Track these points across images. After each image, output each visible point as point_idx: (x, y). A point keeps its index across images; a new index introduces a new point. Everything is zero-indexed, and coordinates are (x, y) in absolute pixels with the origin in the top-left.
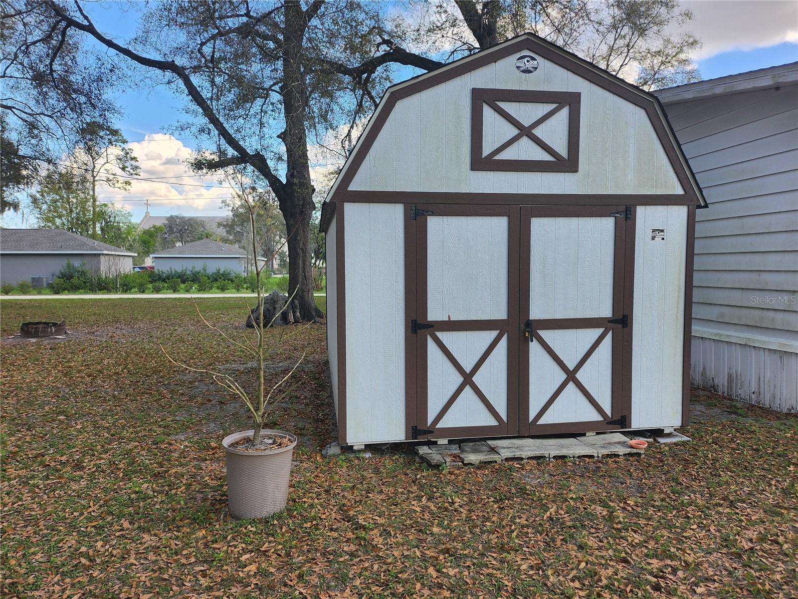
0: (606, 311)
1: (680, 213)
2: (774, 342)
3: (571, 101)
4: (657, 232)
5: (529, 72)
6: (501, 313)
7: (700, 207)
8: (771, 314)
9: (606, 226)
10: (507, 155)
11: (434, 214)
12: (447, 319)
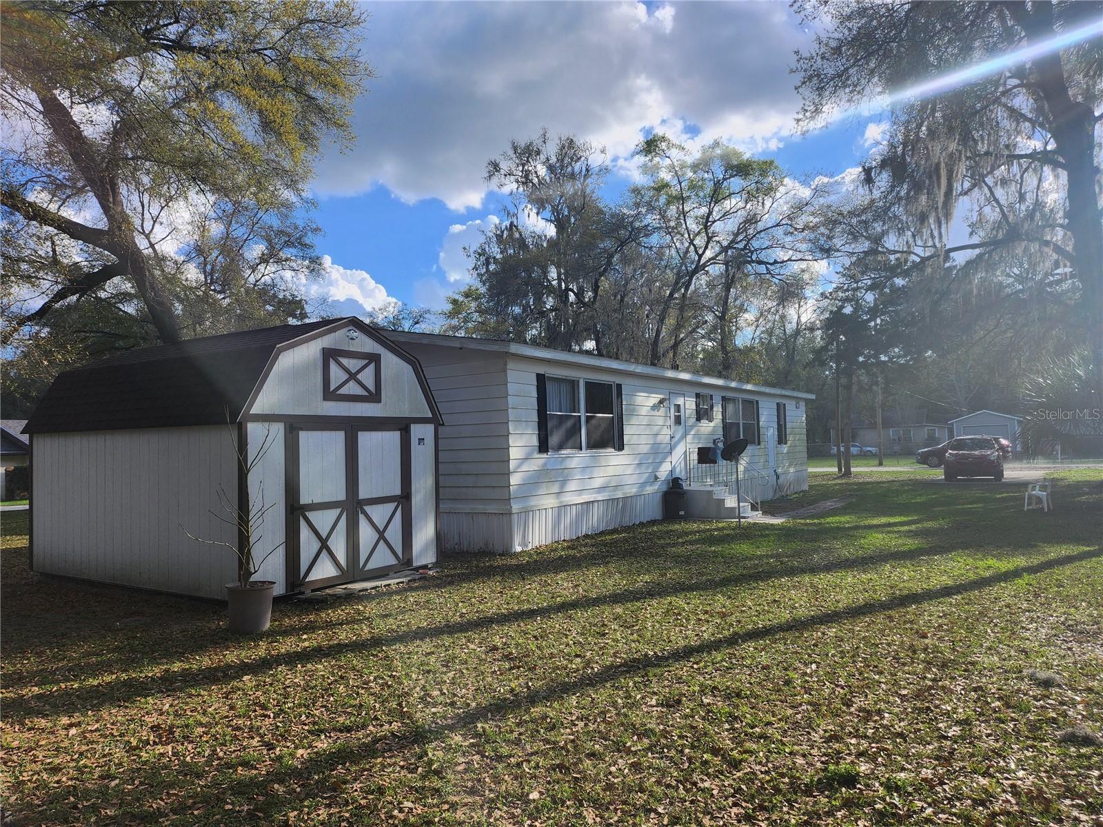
0: (398, 492)
1: (430, 428)
2: (467, 507)
3: (374, 359)
4: (421, 440)
5: (352, 339)
6: (342, 496)
7: (440, 425)
8: (464, 490)
9: (395, 436)
10: (343, 391)
11: (302, 429)
12: (311, 502)
